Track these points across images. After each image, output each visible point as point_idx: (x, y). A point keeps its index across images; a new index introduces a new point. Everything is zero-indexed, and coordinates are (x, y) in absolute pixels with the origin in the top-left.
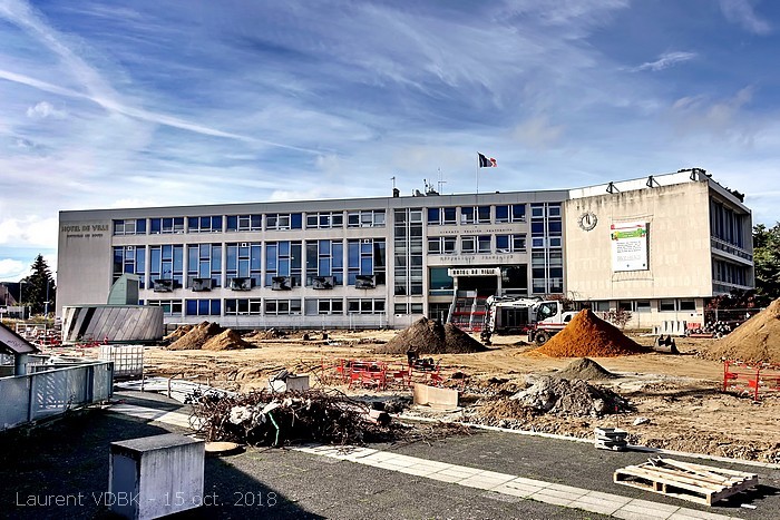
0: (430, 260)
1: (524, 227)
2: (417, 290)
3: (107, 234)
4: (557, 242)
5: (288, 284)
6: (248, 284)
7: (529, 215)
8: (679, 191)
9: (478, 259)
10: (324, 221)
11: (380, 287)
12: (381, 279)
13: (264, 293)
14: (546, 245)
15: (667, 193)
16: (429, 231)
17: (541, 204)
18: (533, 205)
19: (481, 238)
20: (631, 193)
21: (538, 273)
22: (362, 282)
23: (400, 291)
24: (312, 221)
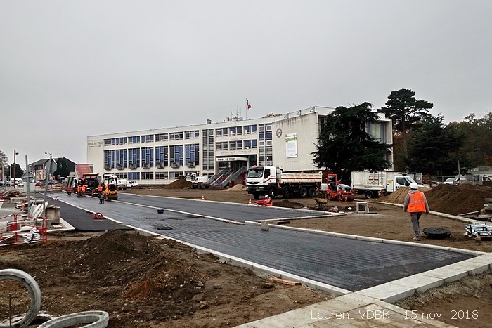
0: (217, 153)
1: (256, 136)
2: (212, 168)
3: (102, 145)
4: (270, 143)
5: (163, 166)
6: (149, 165)
7: (258, 130)
8: (307, 117)
9: (237, 152)
10: (177, 137)
11: (197, 166)
12: (197, 163)
13: (154, 170)
14: (266, 144)
15: (304, 119)
16: (217, 140)
17: (263, 125)
18: (259, 125)
19: (238, 142)
20: (292, 119)
21: (262, 158)
22: (190, 164)
23: (205, 168)
24: (172, 137)
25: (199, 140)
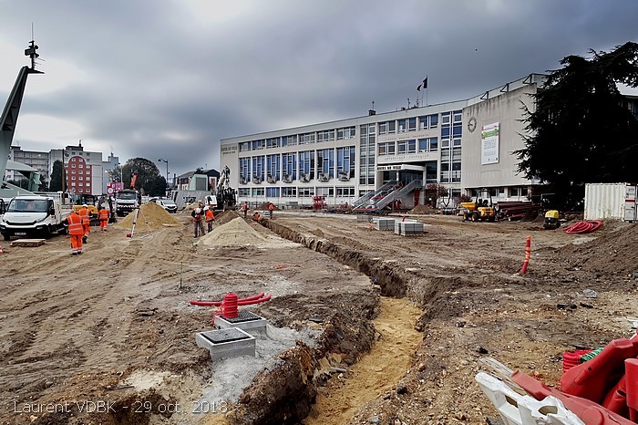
0: (380, 160)
1: (437, 132)
2: (371, 182)
3: (237, 151)
4: (458, 142)
5: (308, 178)
6: (291, 178)
7: (440, 122)
9: (407, 158)
10: (326, 137)
11: (352, 179)
12: (352, 174)
13: (297, 184)
14: (451, 145)
15: (512, 97)
16: (379, 139)
17: (448, 113)
18: (443, 114)
19: (410, 141)
20: (494, 99)
21: (445, 167)
22: (342, 176)
23: (362, 181)
24: (320, 137)
25: (356, 141)
